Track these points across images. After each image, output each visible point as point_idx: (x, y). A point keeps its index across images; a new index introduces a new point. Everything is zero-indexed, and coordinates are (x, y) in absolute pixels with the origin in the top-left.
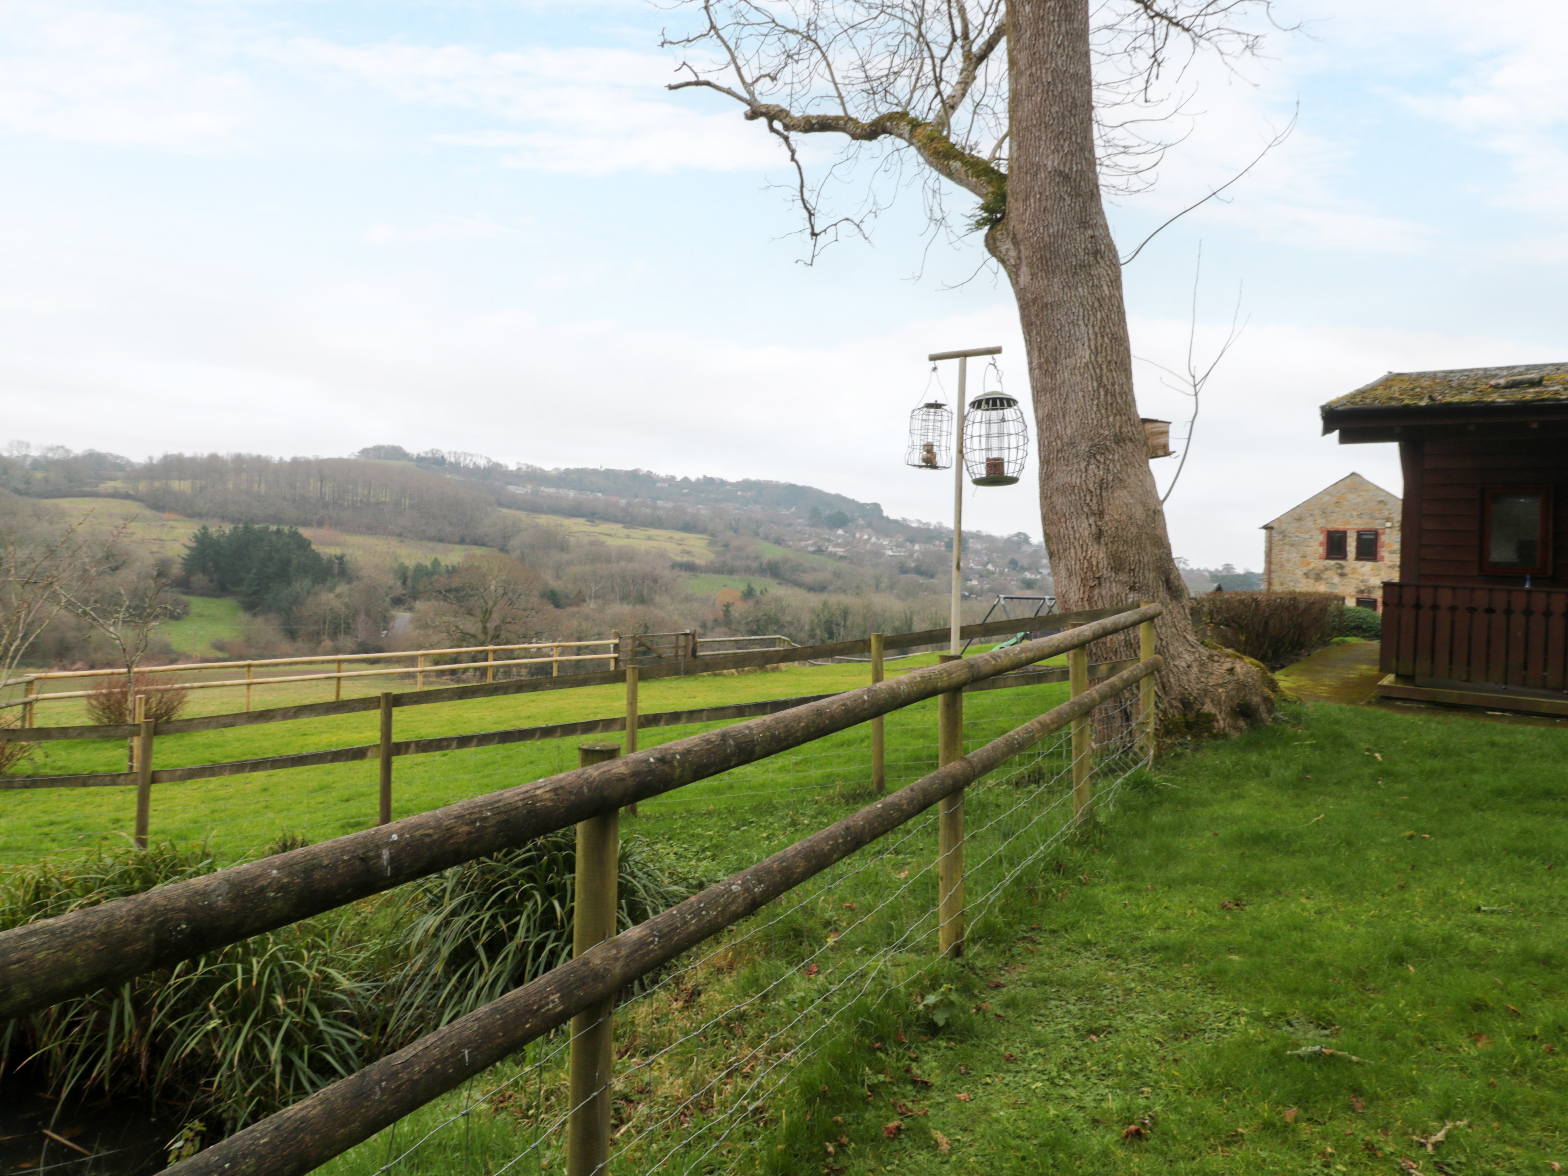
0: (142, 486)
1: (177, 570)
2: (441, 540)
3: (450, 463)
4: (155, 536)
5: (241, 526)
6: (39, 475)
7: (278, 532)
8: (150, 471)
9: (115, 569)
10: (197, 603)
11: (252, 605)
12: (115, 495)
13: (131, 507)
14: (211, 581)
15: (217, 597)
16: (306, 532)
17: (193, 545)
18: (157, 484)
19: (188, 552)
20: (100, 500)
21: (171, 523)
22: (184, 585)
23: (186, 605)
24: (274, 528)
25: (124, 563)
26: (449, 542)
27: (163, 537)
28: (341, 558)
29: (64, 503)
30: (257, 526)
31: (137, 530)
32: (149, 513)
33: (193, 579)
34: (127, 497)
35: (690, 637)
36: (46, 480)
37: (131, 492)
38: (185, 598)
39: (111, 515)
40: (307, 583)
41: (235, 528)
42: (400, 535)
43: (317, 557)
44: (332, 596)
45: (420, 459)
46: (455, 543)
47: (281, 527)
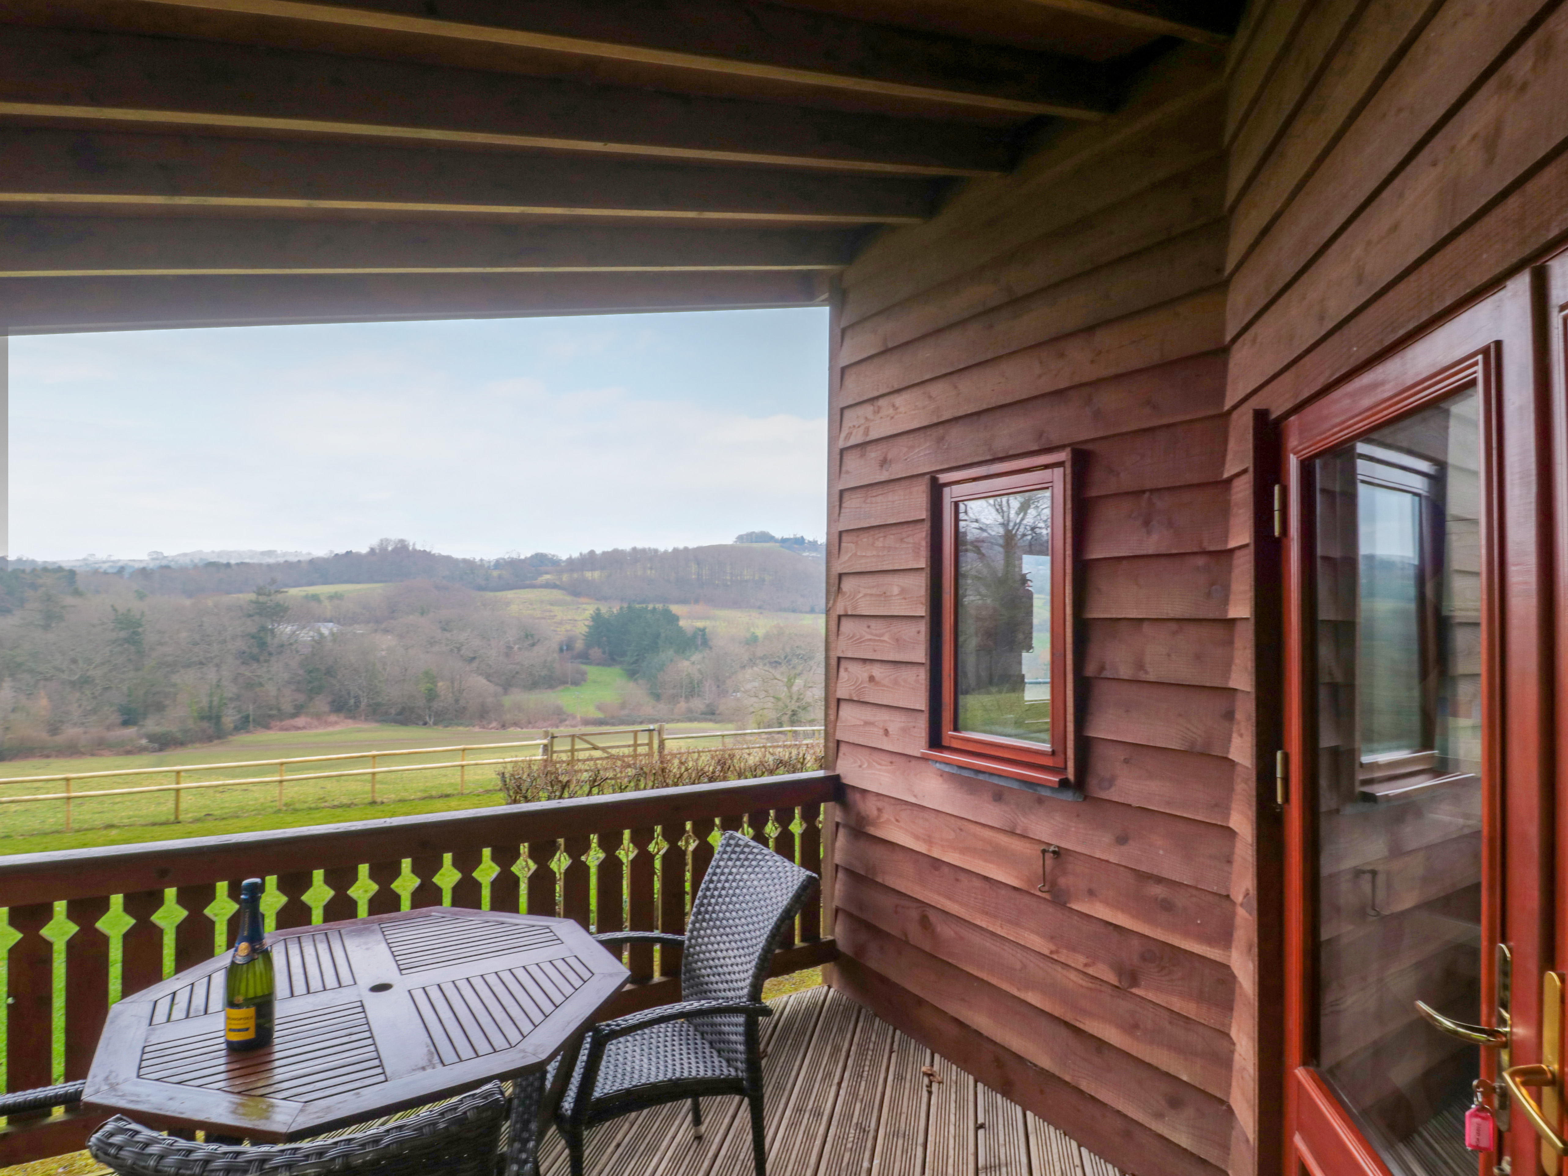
0: (565, 577)
1: (579, 645)
2: (794, 611)
3: (809, 542)
4: (570, 617)
5: (625, 605)
6: (495, 573)
7: (654, 609)
8: (573, 565)
9: (533, 645)
10: (592, 671)
11: (632, 674)
12: (547, 586)
13: (557, 594)
14: (604, 653)
15: (609, 666)
16: (675, 609)
17: (591, 624)
18: (575, 575)
19: (587, 630)
20: (535, 590)
21: (584, 606)
22: (584, 657)
23: (584, 674)
24: (650, 607)
25: (539, 640)
26: (801, 612)
27: (577, 618)
28: (703, 630)
29: (510, 594)
30: (637, 606)
31: (559, 613)
32: (569, 598)
33: (591, 652)
34: (555, 586)
35: (656, 734)
36: (500, 577)
37: (558, 583)
38: (584, 667)
39: (542, 602)
40: (671, 652)
41: (621, 608)
42: (760, 608)
43: (680, 630)
44: (686, 663)
45: (784, 541)
46: (806, 613)
47: (657, 606)
